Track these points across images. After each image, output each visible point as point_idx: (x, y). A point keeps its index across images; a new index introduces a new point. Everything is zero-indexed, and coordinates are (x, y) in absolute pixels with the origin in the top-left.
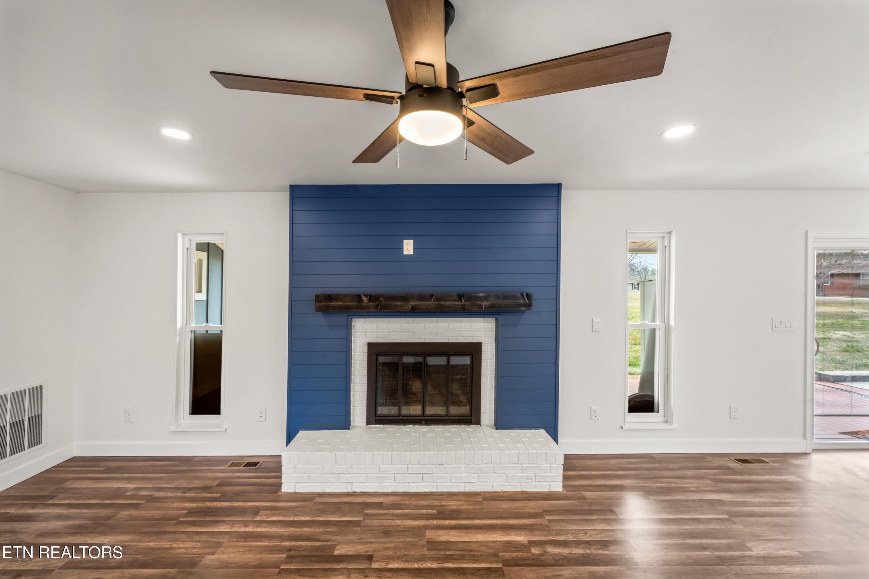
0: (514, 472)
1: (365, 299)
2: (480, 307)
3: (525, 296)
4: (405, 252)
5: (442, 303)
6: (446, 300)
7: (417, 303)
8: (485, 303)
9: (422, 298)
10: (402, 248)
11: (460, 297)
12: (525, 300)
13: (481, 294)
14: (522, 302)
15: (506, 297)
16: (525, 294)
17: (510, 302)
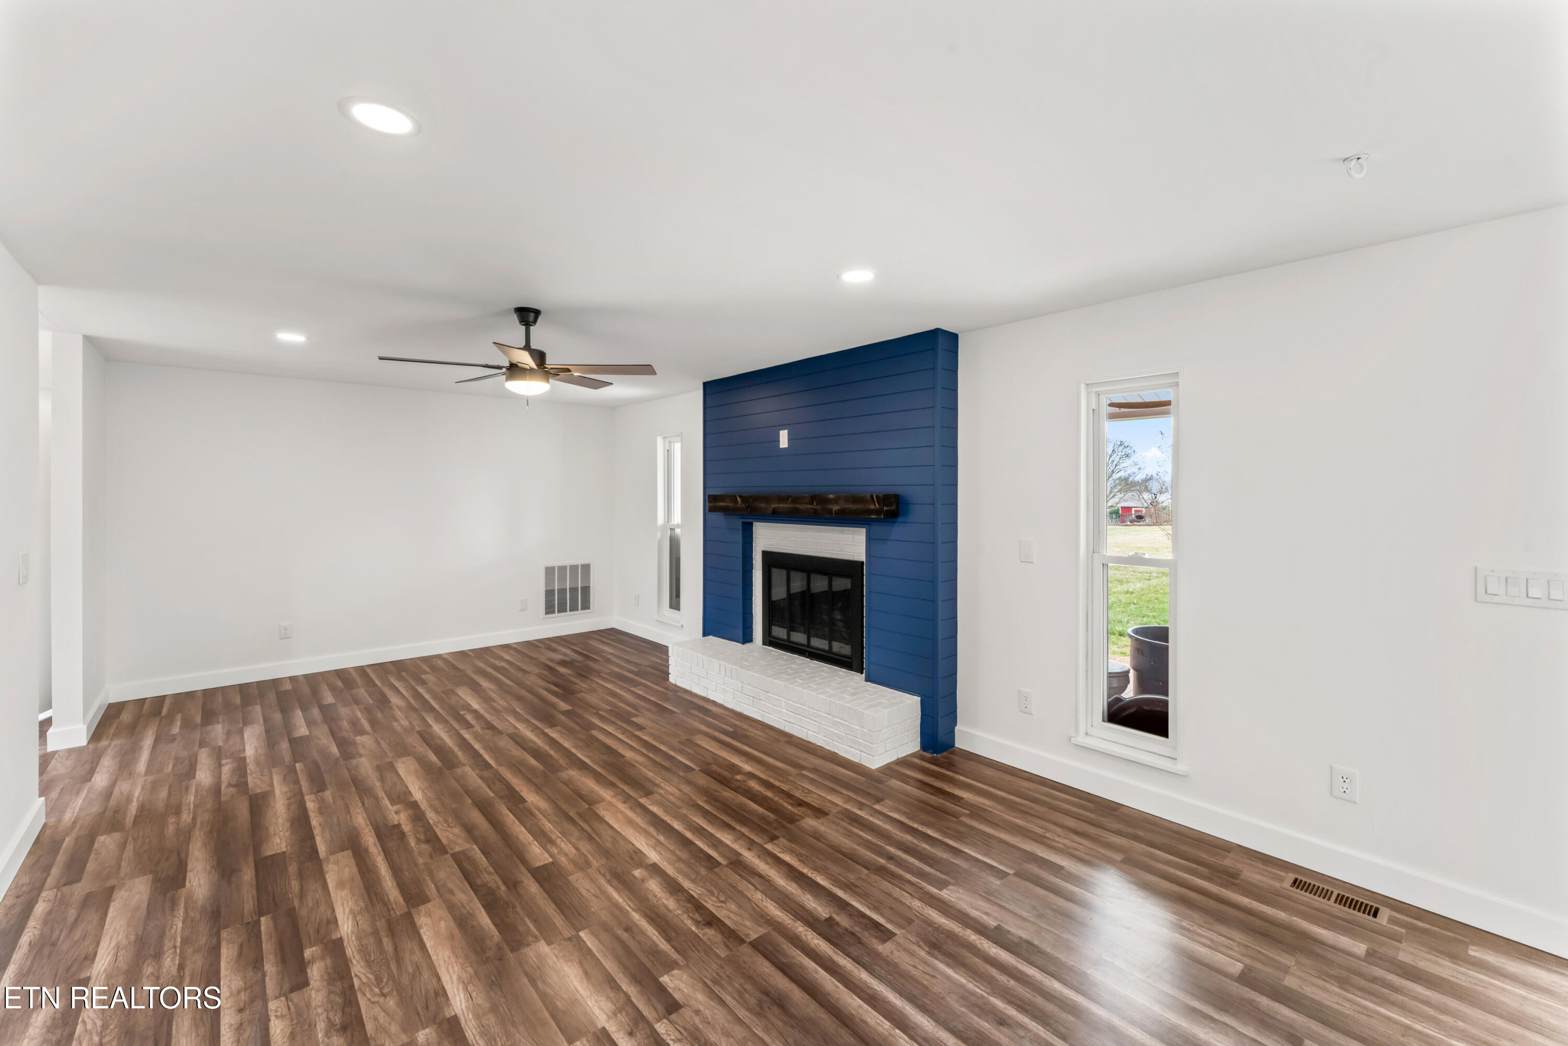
0: (826, 724)
1: (739, 499)
2: (830, 511)
3: (875, 500)
4: (781, 446)
5: (797, 506)
6: (800, 503)
7: (777, 505)
8: (835, 508)
9: (781, 499)
10: (779, 441)
11: (813, 498)
12: (875, 505)
13: (831, 496)
14: (872, 507)
15: (856, 499)
16: (874, 496)
17: (860, 506)
